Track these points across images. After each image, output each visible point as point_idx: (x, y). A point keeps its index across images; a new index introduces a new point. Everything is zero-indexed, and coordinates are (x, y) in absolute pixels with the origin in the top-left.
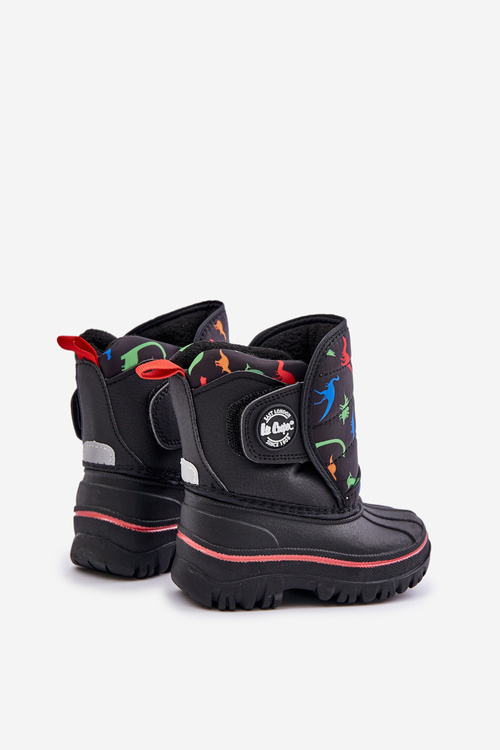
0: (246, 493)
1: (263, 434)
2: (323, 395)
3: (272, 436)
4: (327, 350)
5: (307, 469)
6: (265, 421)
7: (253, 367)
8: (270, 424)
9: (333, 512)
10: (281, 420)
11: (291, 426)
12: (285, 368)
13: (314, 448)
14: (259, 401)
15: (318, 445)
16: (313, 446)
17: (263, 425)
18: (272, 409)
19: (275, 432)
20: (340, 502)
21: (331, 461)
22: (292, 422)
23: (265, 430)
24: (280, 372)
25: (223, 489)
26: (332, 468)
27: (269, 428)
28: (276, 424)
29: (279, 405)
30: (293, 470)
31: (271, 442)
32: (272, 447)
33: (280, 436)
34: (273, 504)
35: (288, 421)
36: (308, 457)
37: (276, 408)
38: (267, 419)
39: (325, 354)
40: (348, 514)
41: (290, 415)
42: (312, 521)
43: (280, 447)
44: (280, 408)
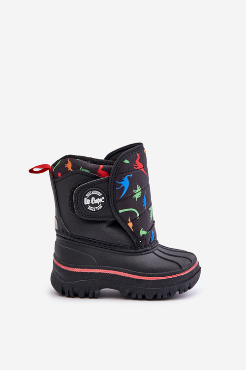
0: (79, 235)
1: (85, 203)
2: (121, 184)
3: (91, 205)
4: (124, 160)
5: (115, 224)
6: (87, 197)
7: (84, 168)
8: (90, 198)
9: (131, 248)
10: (96, 197)
11: (103, 200)
12: (103, 169)
13: (118, 213)
14: (84, 186)
15: (120, 211)
16: (117, 212)
17: (85, 199)
18: (91, 190)
19: (93, 203)
20: (135, 243)
21: (129, 221)
22: (103, 198)
23: (87, 202)
24: (100, 171)
25: (68, 232)
26: (130, 225)
27: (89, 200)
28: (93, 198)
29: (94, 188)
30: (106, 224)
31: (90, 208)
32: (92, 211)
33: (96, 205)
34: (95, 242)
35: (100, 197)
36: (114, 217)
37: (93, 190)
38: (88, 195)
39: (122, 162)
40: (141, 250)
41: (101, 194)
42: (117, 252)
43: (96, 211)
44: (95, 190)
